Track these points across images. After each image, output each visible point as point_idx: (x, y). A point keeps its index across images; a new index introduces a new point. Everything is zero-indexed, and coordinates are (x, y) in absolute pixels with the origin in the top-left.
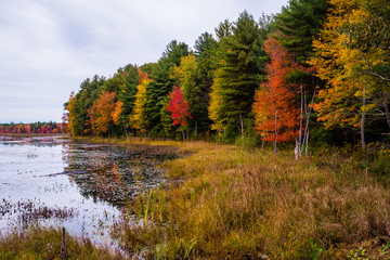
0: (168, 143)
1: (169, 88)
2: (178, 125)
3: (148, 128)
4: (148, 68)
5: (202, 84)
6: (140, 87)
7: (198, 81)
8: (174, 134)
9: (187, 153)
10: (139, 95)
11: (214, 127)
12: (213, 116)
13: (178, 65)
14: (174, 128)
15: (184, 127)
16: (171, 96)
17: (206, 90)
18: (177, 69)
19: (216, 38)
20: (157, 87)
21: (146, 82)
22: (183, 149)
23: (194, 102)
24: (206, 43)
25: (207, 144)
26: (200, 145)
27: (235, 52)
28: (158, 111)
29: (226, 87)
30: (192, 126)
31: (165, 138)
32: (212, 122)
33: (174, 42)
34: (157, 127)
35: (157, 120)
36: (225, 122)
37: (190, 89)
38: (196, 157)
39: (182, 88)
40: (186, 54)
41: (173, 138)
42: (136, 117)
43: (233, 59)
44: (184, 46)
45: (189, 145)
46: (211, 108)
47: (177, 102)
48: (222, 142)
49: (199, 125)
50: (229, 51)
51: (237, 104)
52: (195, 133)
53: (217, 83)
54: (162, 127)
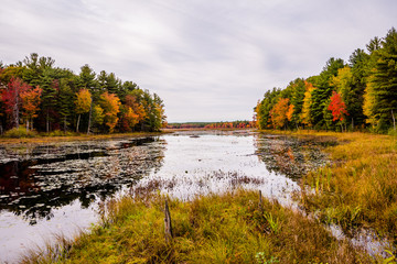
0: (330, 134)
1: (329, 93)
2: (338, 121)
3: (314, 123)
4: (312, 80)
5: (357, 89)
6: (306, 94)
7: (353, 87)
8: (334, 127)
9: (345, 141)
10: (305, 100)
11: (368, 121)
12: (367, 112)
13: (336, 75)
14: (334, 123)
15: (343, 121)
16: (331, 98)
17: (361, 92)
18: (335, 78)
19: (367, 52)
20: (319, 93)
21: (311, 90)
22: (342, 138)
23: (350, 103)
24: (359, 57)
25: (362, 135)
26: (356, 135)
27: (384, 62)
28: (321, 110)
29: (378, 89)
30: (349, 120)
31: (327, 130)
32: (366, 117)
33: (332, 59)
34: (320, 122)
35: (321, 117)
36: (378, 118)
37: (346, 93)
38: (353, 144)
39: (340, 92)
40: (342, 67)
41: (334, 130)
42: (304, 115)
43: (383, 67)
44: (340, 61)
45: (347, 135)
46: (365, 107)
47: (336, 104)
48: (376, 133)
49: (355, 119)
50: (380, 61)
51: (389, 102)
52: (352, 126)
53: (369, 88)
54: (324, 122)
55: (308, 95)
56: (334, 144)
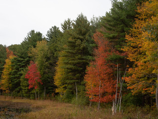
0: (25, 100)
1: (28, 62)
2: (33, 89)
3: (12, 89)
4: (13, 48)
5: (50, 61)
6: (7, 61)
7: (48, 59)
8: (29, 94)
9: (38, 108)
10: (6, 66)
11: (57, 91)
12: (57, 83)
13: (35, 47)
14: (29, 90)
15: (37, 90)
16: (29, 67)
17: (53, 65)
18: (34, 49)
20: (19, 61)
21: (12, 57)
22: (35, 105)
23: (44, 73)
24: (54, 33)
25: (52, 103)
26: (47, 102)
27: (73, 40)
28: (19, 78)
29: (67, 63)
30: (42, 89)
31: (23, 97)
32: (56, 87)
33: (33, 31)
34: (17, 89)
35: (18, 84)
36: (65, 88)
37: (42, 64)
38: (44, 111)
39: (37, 63)
40: (41, 39)
41: (29, 97)
42: (3, 81)
43: (73, 45)
44: (39, 34)
45: (39, 103)
46: (56, 77)
47: (32, 73)
48: (63, 101)
49: (47, 88)
50: (70, 39)
51: (74, 75)
52: (44, 94)
53: (61, 61)
54: (21, 89)
55: (8, 62)
56: (27, 111)
